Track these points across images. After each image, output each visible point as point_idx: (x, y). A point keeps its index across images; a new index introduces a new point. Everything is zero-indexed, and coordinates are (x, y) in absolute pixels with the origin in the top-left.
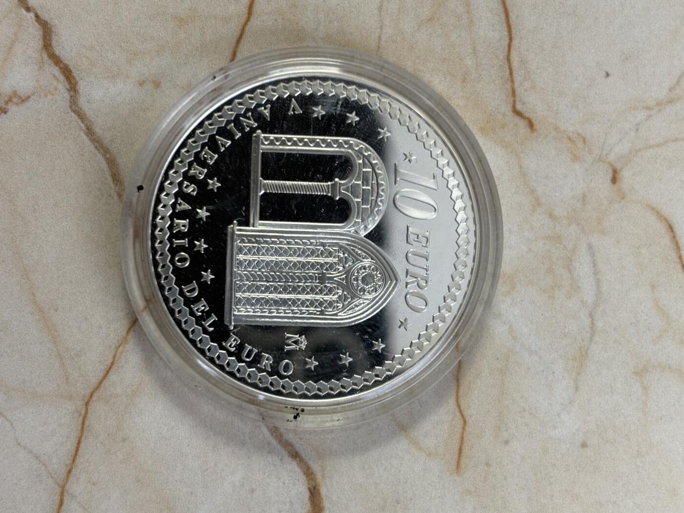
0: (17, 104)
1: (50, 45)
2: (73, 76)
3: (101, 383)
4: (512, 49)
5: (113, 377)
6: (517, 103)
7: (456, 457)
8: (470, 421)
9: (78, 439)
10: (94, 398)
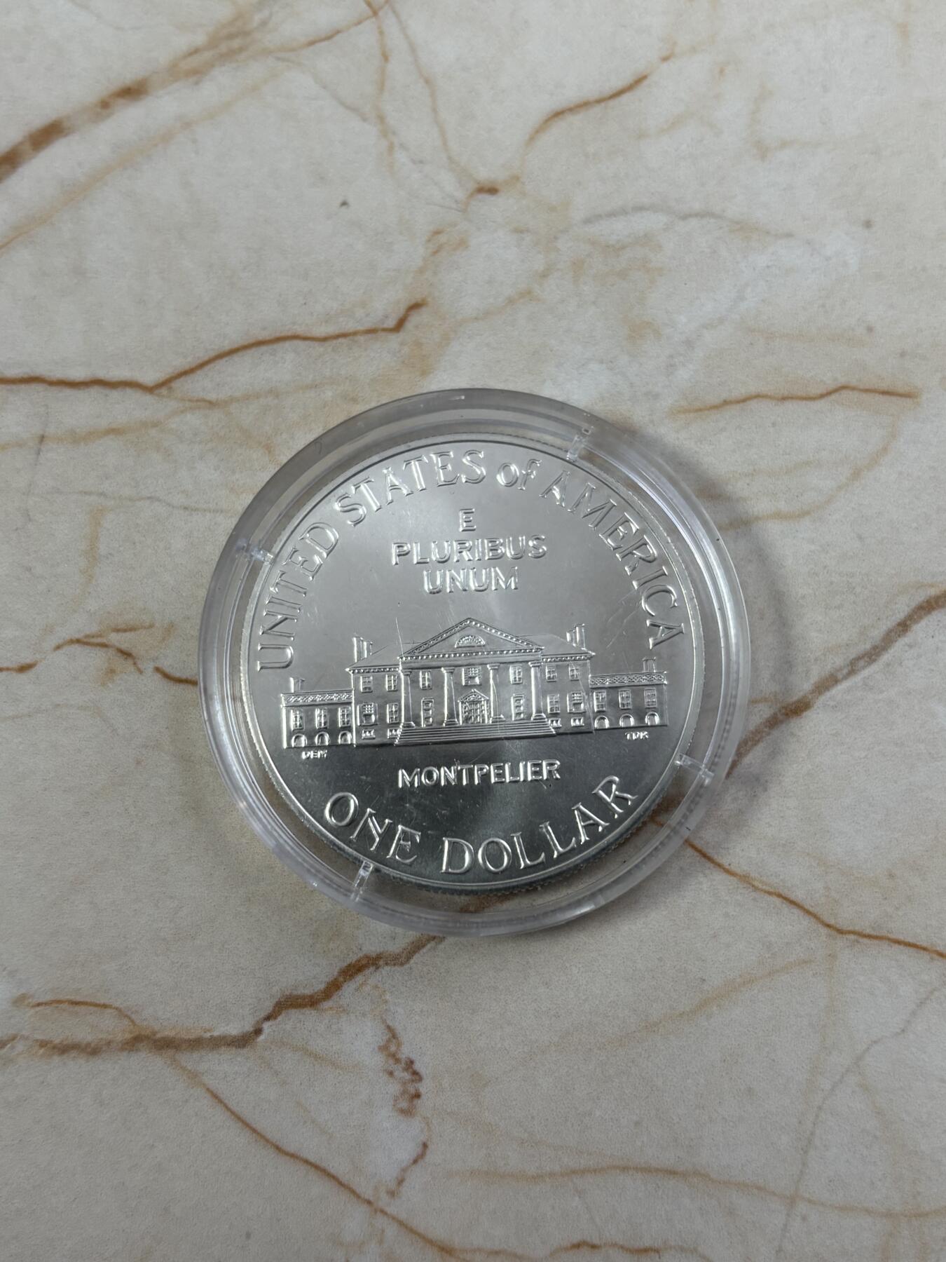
0: (399, 1045)
1: (311, 997)
2: (356, 961)
3: (808, 912)
4: (309, 335)
5: (799, 895)
6: (385, 326)
7: (894, 399)
8: (843, 380)
9: (892, 944)
10: (832, 922)
